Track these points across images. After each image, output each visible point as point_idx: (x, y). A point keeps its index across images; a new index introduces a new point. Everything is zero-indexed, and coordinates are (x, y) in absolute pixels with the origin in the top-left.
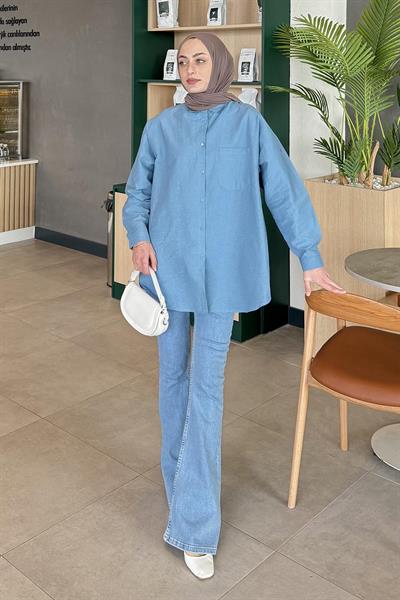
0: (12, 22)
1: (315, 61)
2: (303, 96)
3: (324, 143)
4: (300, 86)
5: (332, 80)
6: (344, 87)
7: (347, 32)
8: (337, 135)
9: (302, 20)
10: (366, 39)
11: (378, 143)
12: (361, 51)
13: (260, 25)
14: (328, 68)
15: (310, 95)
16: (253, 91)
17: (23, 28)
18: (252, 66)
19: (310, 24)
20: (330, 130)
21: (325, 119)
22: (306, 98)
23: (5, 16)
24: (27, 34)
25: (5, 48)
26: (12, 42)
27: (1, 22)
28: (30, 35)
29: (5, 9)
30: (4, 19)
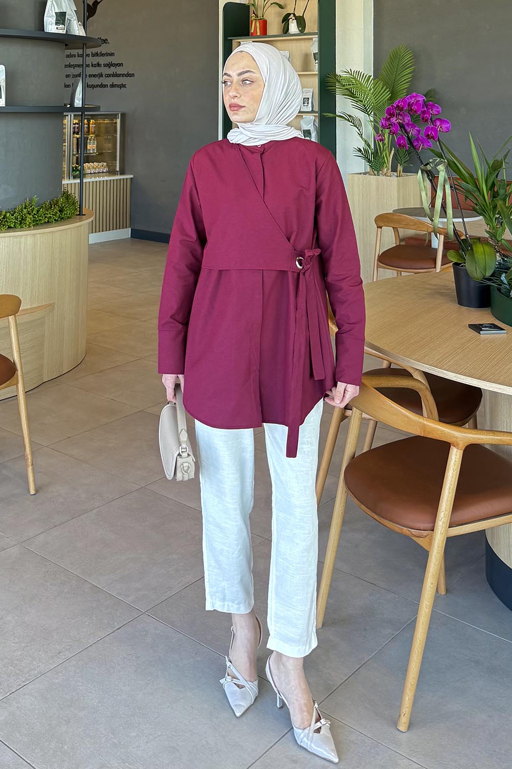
0: (110, 65)
1: (353, 98)
2: (346, 119)
3: (360, 150)
4: (344, 113)
5: (365, 110)
6: (372, 113)
7: (374, 79)
8: (369, 146)
9: (346, 72)
10: (386, 84)
11: (393, 149)
12: (382, 91)
13: (317, 73)
14: (362, 102)
15: (350, 119)
16: (311, 117)
17: (119, 70)
18: (310, 100)
19: (351, 75)
20: (363, 143)
21: (361, 135)
22: (349, 121)
23: (103, 60)
24: (123, 75)
25: (102, 86)
26: (109, 81)
27: (99, 65)
28: (126, 76)
29: (102, 55)
30: (102, 63)
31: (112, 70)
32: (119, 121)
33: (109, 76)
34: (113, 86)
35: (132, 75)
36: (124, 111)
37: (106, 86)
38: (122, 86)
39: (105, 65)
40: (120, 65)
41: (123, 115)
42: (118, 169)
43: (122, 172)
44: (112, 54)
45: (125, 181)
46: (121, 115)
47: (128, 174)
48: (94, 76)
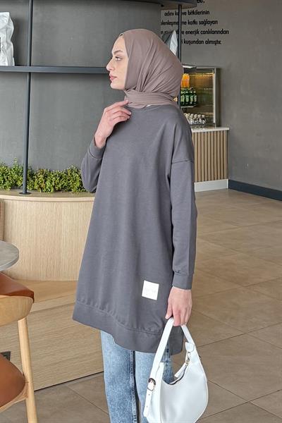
0: (205, 23)
23: (198, 18)
24: (218, 32)
25: (198, 42)
26: (205, 38)
27: (195, 22)
28: (220, 33)
29: (198, 13)
30: (198, 20)
31: (207, 27)
32: (214, 75)
33: (204, 32)
34: (208, 42)
35: (227, 32)
36: (220, 66)
37: (202, 42)
38: (218, 42)
39: (201, 23)
40: (215, 22)
41: (219, 71)
42: (214, 122)
43: (219, 125)
44: (207, 13)
45: (222, 134)
46: (217, 69)
47: (225, 127)
48: (191, 33)
